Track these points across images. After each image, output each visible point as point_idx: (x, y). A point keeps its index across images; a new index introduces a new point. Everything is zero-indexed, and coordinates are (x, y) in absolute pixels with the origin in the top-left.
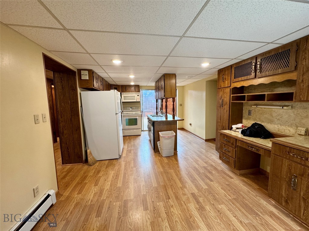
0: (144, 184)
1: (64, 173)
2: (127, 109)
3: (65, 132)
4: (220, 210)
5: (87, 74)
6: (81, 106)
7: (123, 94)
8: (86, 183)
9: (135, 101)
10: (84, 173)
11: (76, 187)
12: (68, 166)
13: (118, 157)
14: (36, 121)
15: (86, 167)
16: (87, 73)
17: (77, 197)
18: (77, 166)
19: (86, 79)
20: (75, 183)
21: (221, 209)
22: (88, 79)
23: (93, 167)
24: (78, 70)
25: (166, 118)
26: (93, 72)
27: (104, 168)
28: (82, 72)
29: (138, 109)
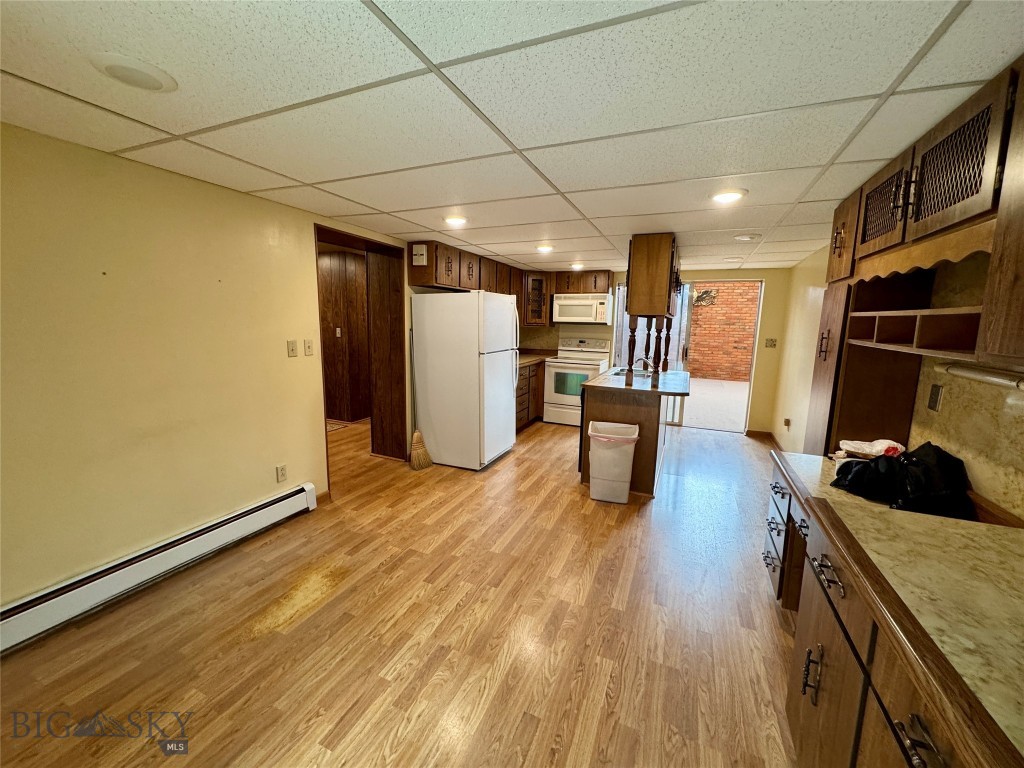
0: (476, 540)
1: (363, 469)
2: (569, 345)
3: (380, 383)
4: (587, 664)
5: (425, 253)
6: (411, 330)
7: (557, 298)
8: (380, 497)
9: (591, 320)
10: (392, 480)
11: (359, 497)
12: (379, 459)
13: (478, 468)
14: (291, 350)
15: (406, 469)
16: (423, 249)
17: (349, 512)
18: (392, 463)
19: (421, 264)
20: (365, 490)
21: (593, 665)
22: (425, 263)
23: (415, 473)
24: (409, 243)
25: (629, 383)
26: (437, 247)
27: (431, 483)
28: (416, 248)
29: (604, 348)
